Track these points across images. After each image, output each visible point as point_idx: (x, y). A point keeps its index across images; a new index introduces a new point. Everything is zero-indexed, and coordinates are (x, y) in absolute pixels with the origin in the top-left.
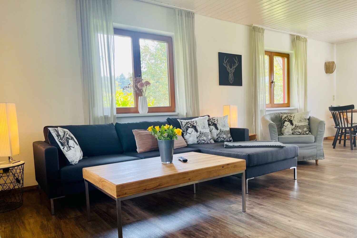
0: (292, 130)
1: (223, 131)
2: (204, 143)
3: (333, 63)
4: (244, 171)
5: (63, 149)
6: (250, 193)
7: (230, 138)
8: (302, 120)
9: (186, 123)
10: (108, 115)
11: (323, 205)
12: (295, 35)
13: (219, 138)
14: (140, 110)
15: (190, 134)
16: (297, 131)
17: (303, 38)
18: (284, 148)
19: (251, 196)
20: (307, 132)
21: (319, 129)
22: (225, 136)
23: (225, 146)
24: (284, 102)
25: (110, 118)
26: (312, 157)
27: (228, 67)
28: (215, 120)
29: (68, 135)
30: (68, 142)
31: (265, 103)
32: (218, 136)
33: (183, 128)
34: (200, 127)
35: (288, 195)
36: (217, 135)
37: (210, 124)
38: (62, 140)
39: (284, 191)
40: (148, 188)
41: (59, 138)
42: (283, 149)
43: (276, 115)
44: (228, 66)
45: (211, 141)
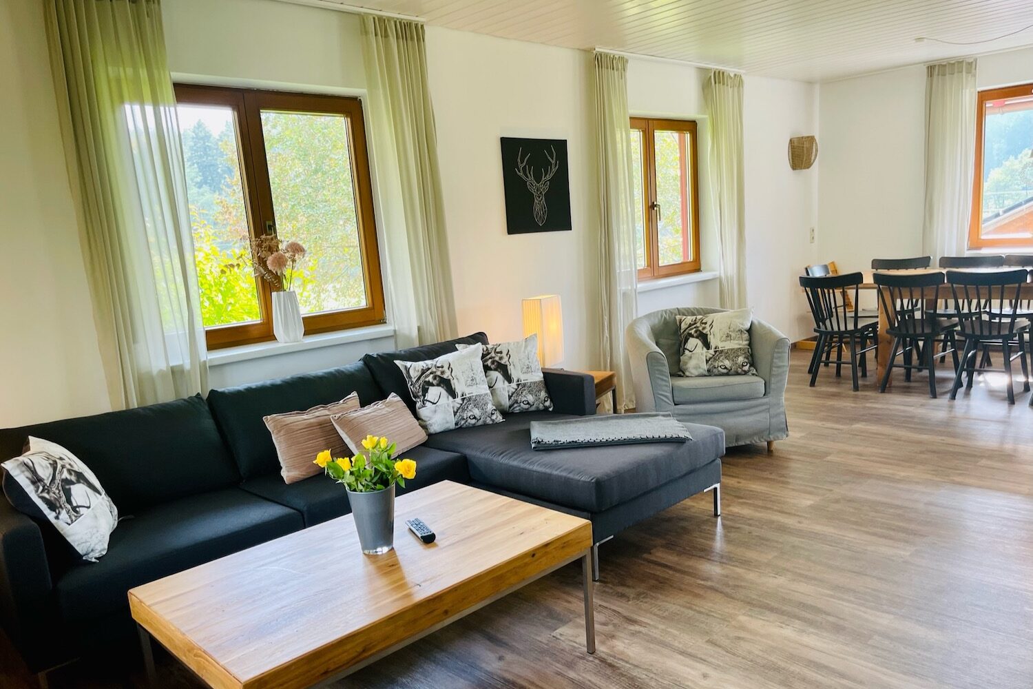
0: (707, 361)
1: (524, 385)
2: (474, 427)
3: (811, 139)
4: (588, 552)
5: (57, 518)
6: (605, 578)
7: (545, 401)
8: (733, 335)
9: (420, 373)
10: (181, 363)
11: (784, 608)
12: (711, 69)
13: (516, 405)
14: (278, 330)
15: (433, 403)
16: (721, 364)
17: (732, 75)
18: (687, 443)
19: (607, 590)
20: (746, 368)
21: (774, 360)
22: (530, 398)
23: (533, 446)
24: (684, 258)
25: (189, 371)
26: (759, 433)
27: (530, 180)
28: (501, 352)
29: (65, 470)
30: (68, 494)
31: (633, 269)
32: (512, 398)
33: (412, 387)
34: (462, 380)
35: (698, 579)
36: (510, 397)
37: (489, 365)
38: (48, 493)
39: (692, 563)
40: (332, 667)
41: (38, 487)
42: (685, 445)
43: (665, 318)
44: (529, 175)
45: (494, 417)
